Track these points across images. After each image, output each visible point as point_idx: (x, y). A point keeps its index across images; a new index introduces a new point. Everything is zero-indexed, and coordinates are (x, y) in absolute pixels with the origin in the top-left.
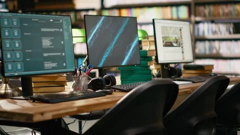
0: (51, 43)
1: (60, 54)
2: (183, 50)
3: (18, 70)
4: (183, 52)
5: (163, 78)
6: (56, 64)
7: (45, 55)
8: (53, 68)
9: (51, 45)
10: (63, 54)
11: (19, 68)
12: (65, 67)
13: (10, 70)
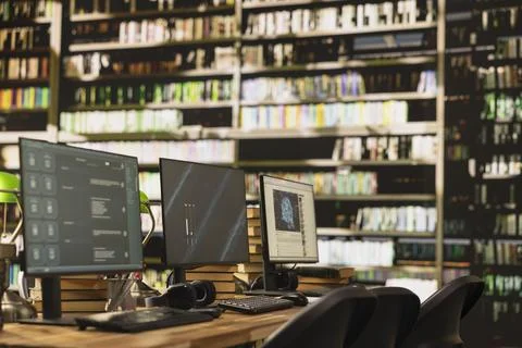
0: (105, 210)
1: (119, 232)
2: (304, 237)
3: (49, 263)
4: (304, 242)
5: (267, 290)
6: (113, 252)
7: (97, 233)
8: (109, 261)
9: (105, 214)
10: (125, 234)
11: (52, 257)
12: (127, 261)
13: (37, 262)
